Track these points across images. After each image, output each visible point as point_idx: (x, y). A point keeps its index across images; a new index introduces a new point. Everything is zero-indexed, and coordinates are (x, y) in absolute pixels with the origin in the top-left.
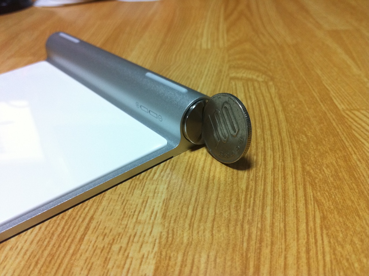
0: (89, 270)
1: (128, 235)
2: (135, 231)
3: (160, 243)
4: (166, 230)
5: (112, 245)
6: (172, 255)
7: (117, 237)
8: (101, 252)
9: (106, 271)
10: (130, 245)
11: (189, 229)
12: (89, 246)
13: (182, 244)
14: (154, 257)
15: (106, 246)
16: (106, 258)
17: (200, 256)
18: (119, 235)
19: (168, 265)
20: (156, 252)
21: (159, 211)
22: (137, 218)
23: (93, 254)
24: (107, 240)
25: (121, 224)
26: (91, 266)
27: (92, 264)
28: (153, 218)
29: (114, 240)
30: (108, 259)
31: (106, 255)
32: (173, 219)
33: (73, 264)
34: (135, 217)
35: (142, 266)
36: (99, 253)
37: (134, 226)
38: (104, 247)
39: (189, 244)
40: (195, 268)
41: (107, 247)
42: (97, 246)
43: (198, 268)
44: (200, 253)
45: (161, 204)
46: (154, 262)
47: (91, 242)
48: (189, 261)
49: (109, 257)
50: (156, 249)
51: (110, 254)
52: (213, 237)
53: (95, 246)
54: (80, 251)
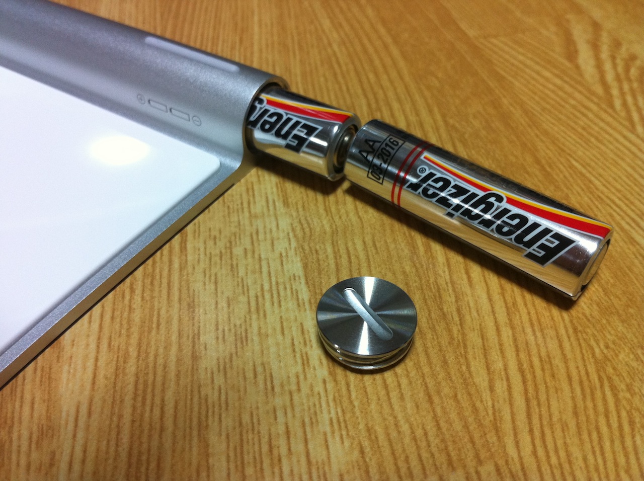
0: (216, 283)
1: (248, 233)
2: (254, 227)
3: (295, 236)
4: (296, 220)
5: (231, 248)
6: (318, 247)
7: (233, 238)
8: (221, 260)
9: (240, 280)
10: (256, 245)
11: (327, 215)
12: (199, 255)
13: (325, 233)
14: (296, 254)
15: (223, 251)
16: (232, 265)
17: (354, 244)
18: (235, 236)
19: (318, 260)
20: (295, 248)
21: (276, 199)
22: (250, 212)
23: (210, 264)
24: (221, 244)
25: (230, 222)
26: (216, 278)
27: (216, 275)
28: (271, 208)
29: (230, 242)
30: (235, 266)
31: (229, 261)
32: (300, 206)
33: (188, 281)
34: (246, 210)
35: (285, 267)
36: (219, 261)
37: (251, 222)
38: (221, 252)
39: (334, 232)
40: (353, 257)
41: (226, 252)
42: (211, 254)
43: (357, 257)
44: (353, 240)
45: (275, 190)
46: (299, 259)
47: (199, 250)
48: (343, 251)
49: (234, 263)
50: (294, 244)
51: (234, 259)
52: (361, 220)
53: (208, 253)
54: (189, 264)
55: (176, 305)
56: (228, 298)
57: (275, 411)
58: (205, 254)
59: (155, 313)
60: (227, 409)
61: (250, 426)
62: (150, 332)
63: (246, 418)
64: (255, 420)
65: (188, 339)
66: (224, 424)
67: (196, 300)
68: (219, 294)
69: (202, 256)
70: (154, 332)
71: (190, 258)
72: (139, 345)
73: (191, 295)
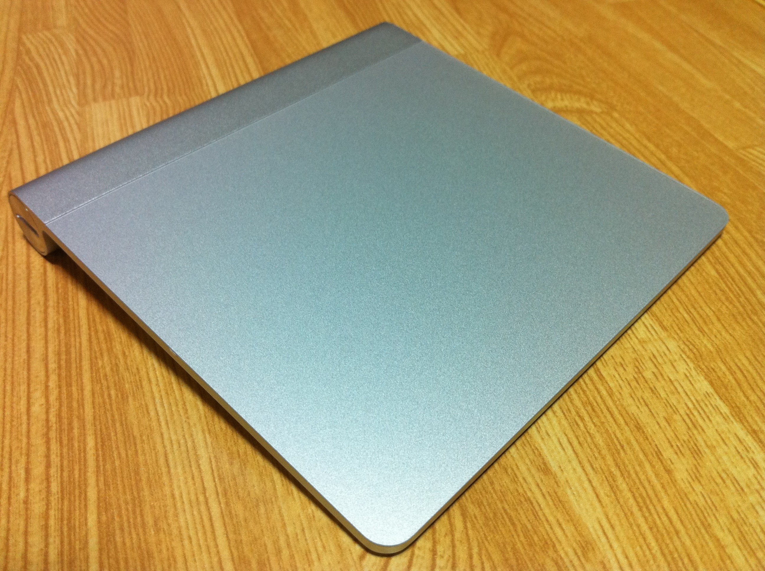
0: (647, 405)
1: (647, 358)
2: (649, 351)
3: (688, 357)
4: (681, 342)
5: (640, 373)
6: (712, 366)
7: (637, 364)
9: (665, 401)
10: (660, 368)
11: (704, 335)
12: (617, 381)
13: (711, 352)
14: (698, 373)
15: (636, 376)
16: (651, 388)
17: (739, 360)
18: (638, 361)
19: (719, 377)
20: (694, 368)
21: (651, 323)
22: (637, 338)
23: (632, 389)
24: (630, 369)
25: (625, 348)
26: (644, 401)
27: (643, 398)
28: (653, 332)
29: (637, 367)
30: (653, 389)
31: (646, 385)
32: (676, 328)
33: (622, 405)
35: (695, 386)
36: (637, 385)
38: (635, 378)
39: (718, 351)
40: (745, 372)
41: (639, 377)
42: (626, 379)
43: (748, 371)
44: (736, 356)
46: (702, 378)
47: (614, 376)
48: (734, 368)
49: (652, 386)
50: (691, 365)
51: (649, 382)
52: (733, 337)
54: (614, 390)
55: (626, 428)
56: (665, 418)
57: (754, 507)
58: (623, 380)
59: (613, 436)
60: (716, 510)
61: (741, 521)
62: (619, 453)
63: (736, 516)
64: (743, 516)
65: (653, 456)
66: (720, 521)
67: (640, 422)
68: (656, 415)
69: (621, 382)
70: (622, 454)
71: (612, 385)
72: (617, 465)
73: (633, 418)
